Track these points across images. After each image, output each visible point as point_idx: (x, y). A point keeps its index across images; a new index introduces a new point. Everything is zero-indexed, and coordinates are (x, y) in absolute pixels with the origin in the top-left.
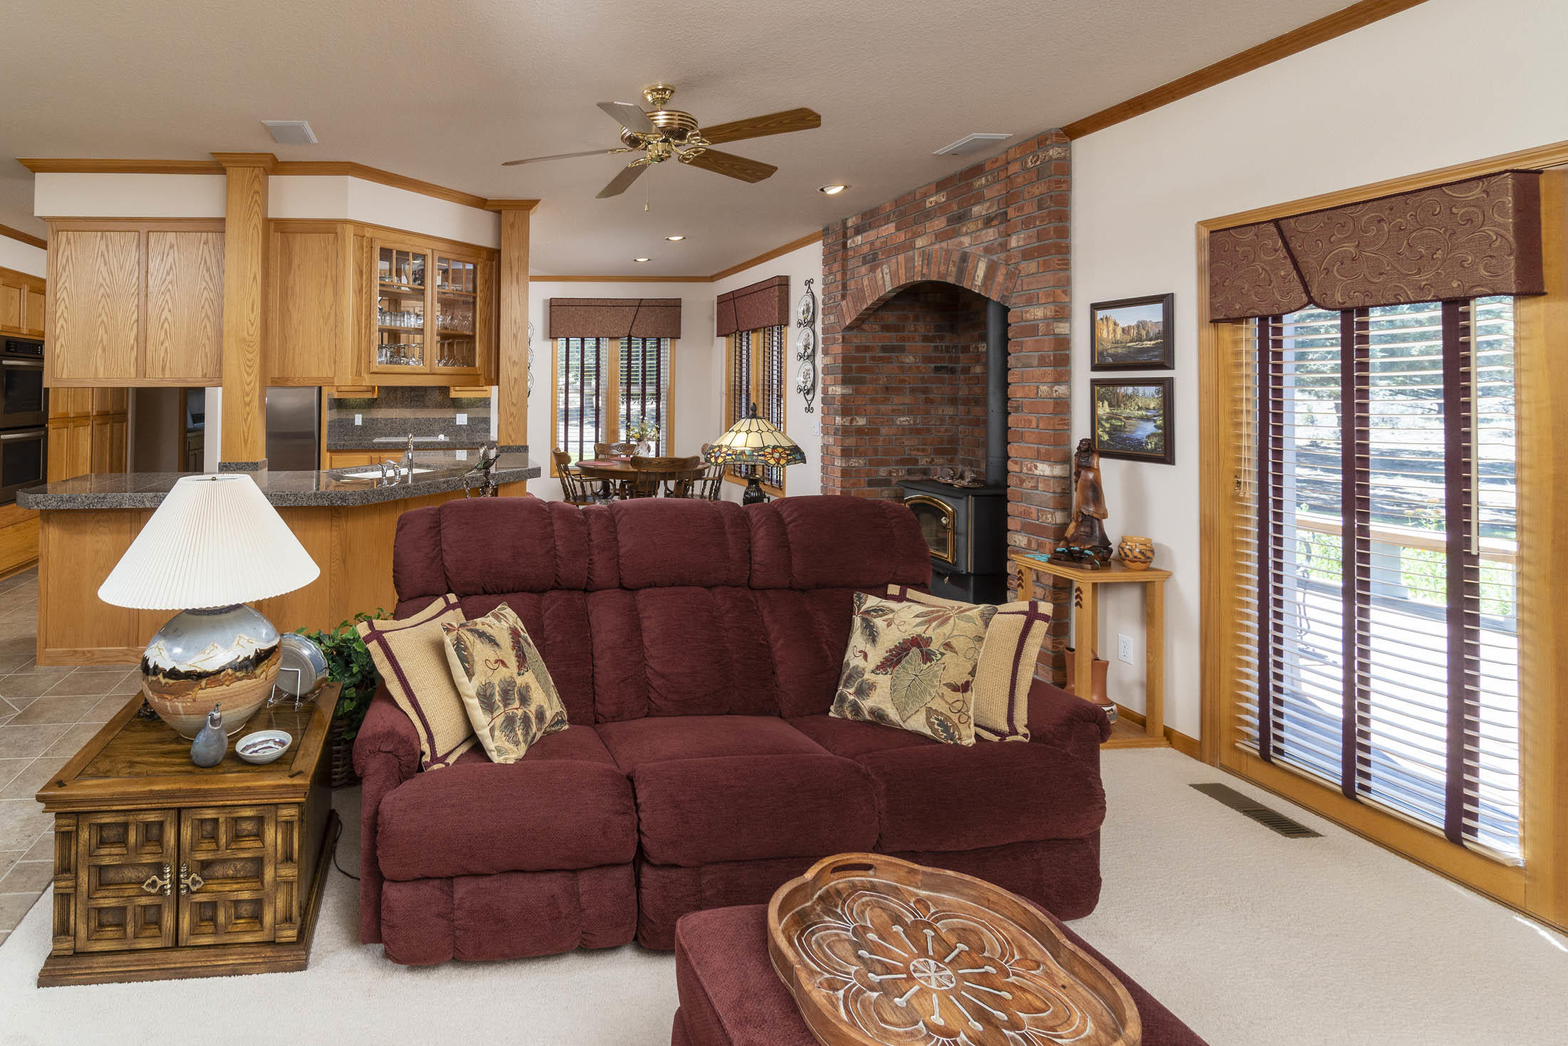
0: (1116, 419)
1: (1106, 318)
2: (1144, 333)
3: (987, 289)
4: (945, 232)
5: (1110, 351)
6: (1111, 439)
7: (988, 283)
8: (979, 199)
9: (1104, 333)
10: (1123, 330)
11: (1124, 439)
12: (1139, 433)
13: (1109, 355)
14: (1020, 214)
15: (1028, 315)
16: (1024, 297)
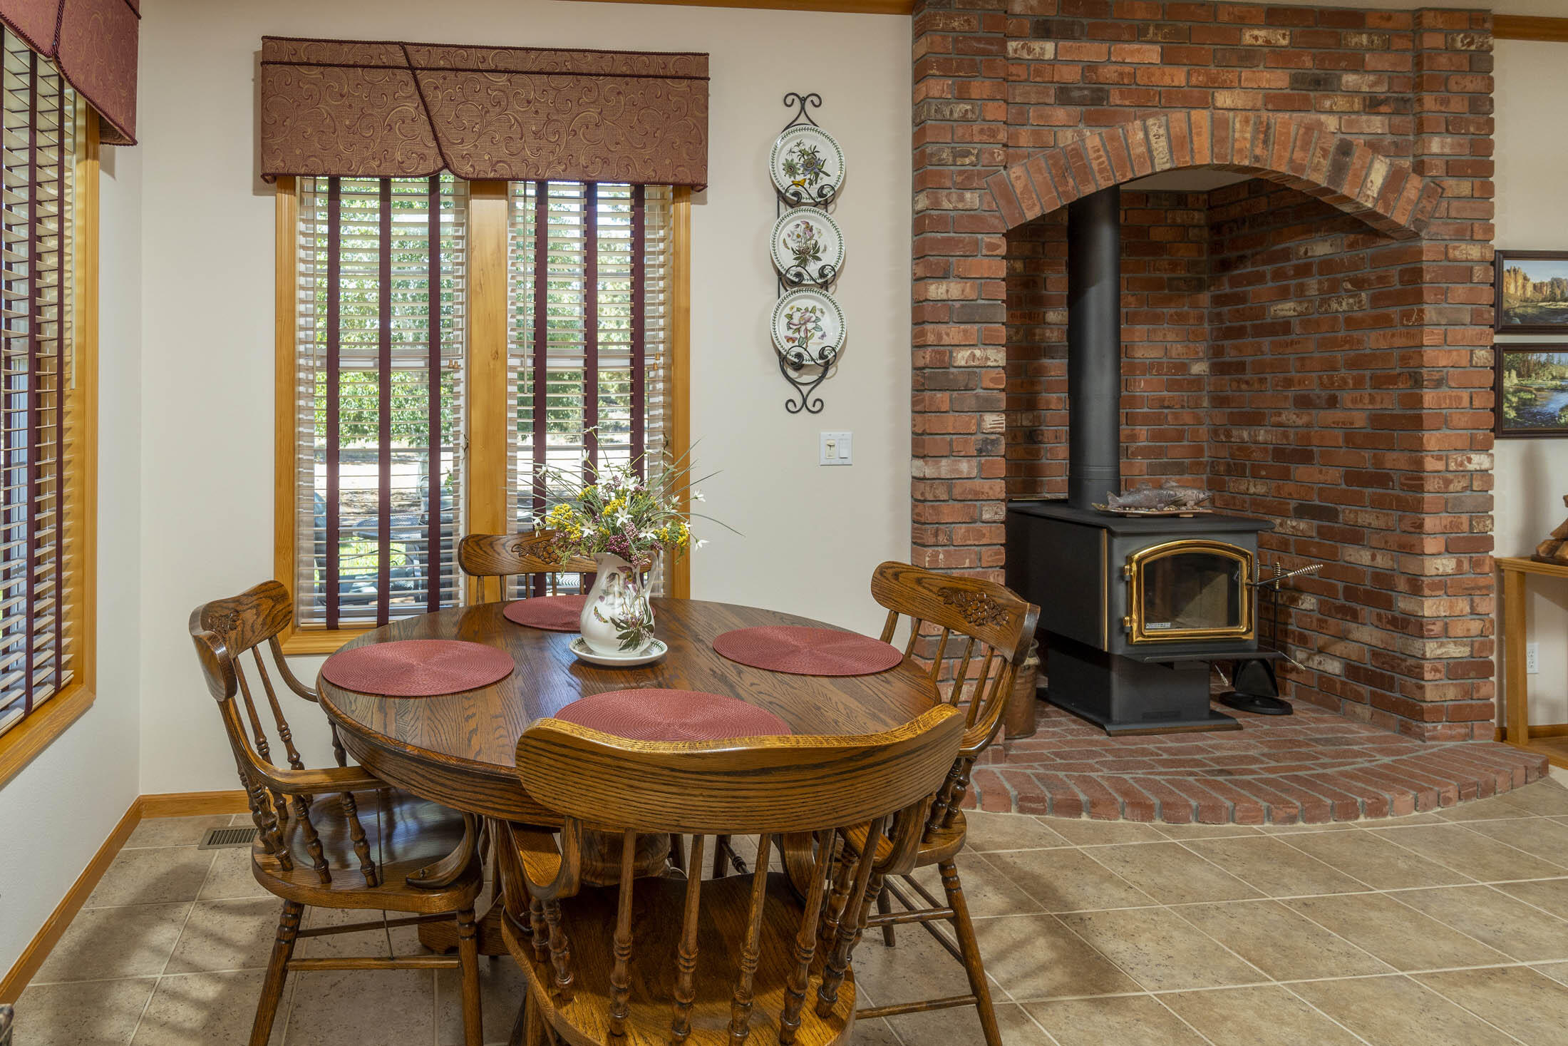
0: (1525, 391)
1: (1514, 270)
2: (1558, 292)
3: (1387, 205)
4: (1287, 98)
5: (1517, 311)
6: (1519, 415)
7: (1391, 196)
8: (1357, 66)
9: (1512, 288)
10: (1535, 286)
11: (1534, 415)
12: (1552, 406)
13: (1516, 315)
14: (1443, 109)
15: (1457, 253)
16: (1451, 227)
